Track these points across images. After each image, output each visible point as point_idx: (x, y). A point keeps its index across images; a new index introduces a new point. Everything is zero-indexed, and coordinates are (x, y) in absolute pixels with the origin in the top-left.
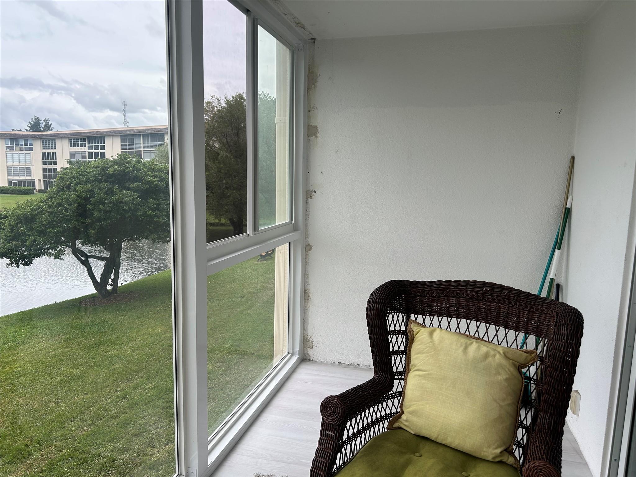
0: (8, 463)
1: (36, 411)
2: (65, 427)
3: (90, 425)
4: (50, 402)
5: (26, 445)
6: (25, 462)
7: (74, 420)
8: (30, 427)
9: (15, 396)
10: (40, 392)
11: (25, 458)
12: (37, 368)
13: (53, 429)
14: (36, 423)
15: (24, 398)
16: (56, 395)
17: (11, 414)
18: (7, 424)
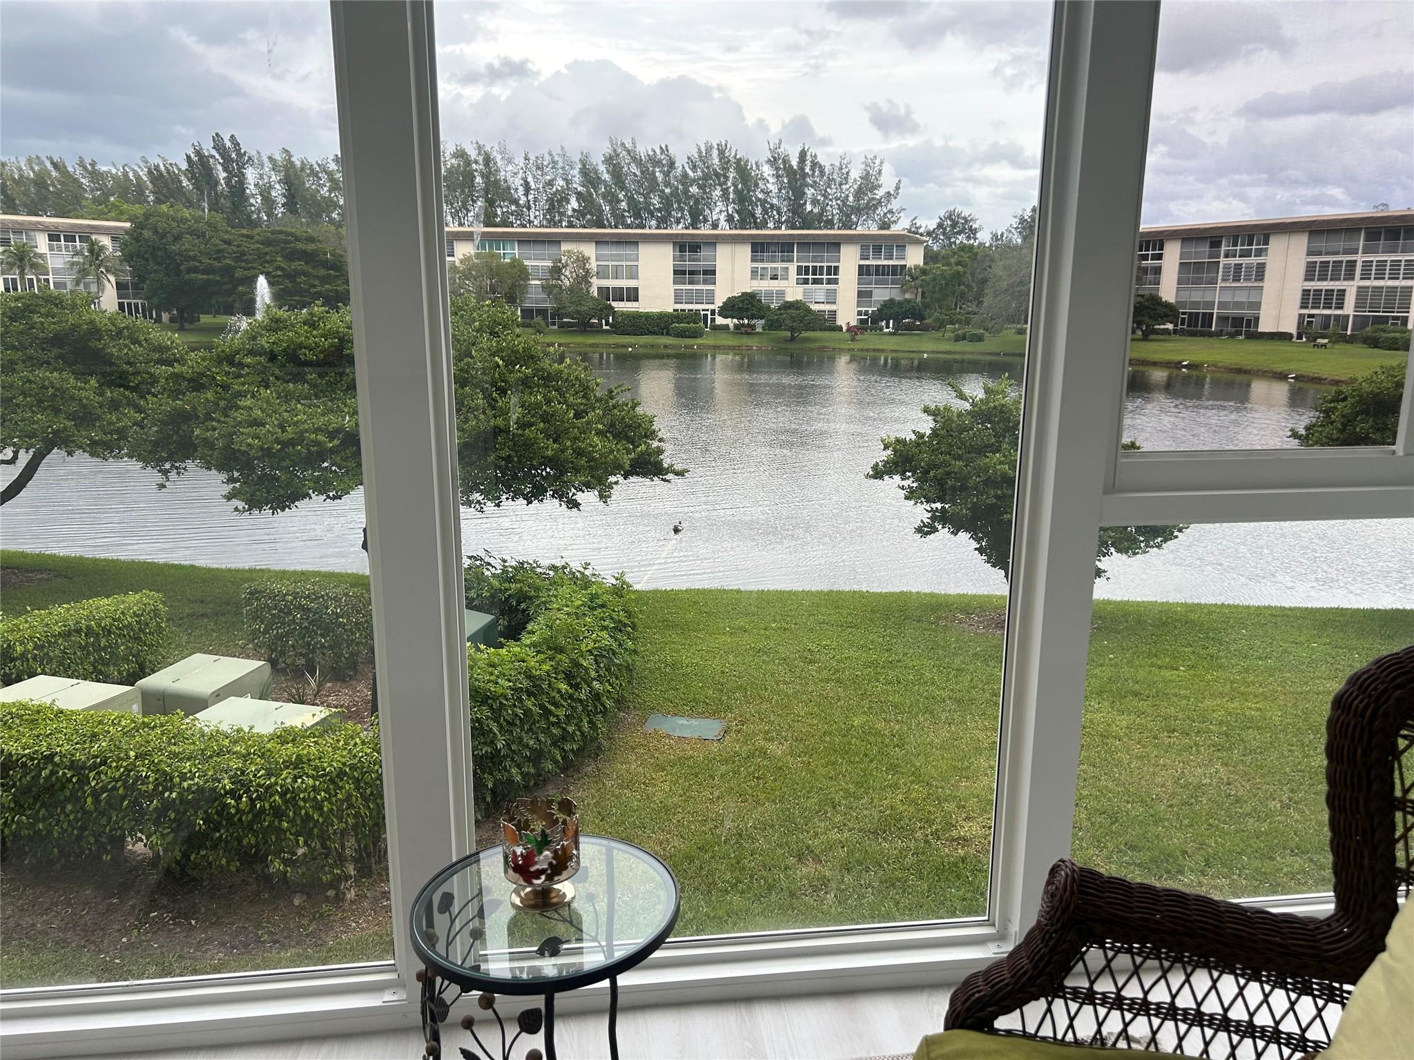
0: (1138, 865)
1: (1237, 802)
2: (1272, 859)
3: (1324, 880)
4: (1274, 799)
5: (1184, 852)
6: (1166, 879)
7: (1297, 855)
8: (1210, 825)
9: (1219, 758)
10: (1265, 771)
11: (1168, 872)
12: (1288, 724)
13: (1250, 850)
14: (1224, 822)
15: (1230, 768)
16: (1292, 791)
17: (1191, 787)
18: (1175, 800)
